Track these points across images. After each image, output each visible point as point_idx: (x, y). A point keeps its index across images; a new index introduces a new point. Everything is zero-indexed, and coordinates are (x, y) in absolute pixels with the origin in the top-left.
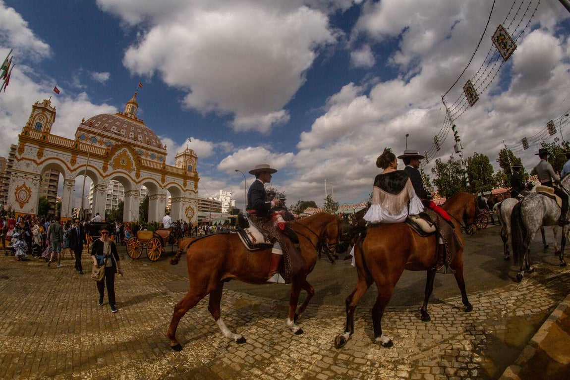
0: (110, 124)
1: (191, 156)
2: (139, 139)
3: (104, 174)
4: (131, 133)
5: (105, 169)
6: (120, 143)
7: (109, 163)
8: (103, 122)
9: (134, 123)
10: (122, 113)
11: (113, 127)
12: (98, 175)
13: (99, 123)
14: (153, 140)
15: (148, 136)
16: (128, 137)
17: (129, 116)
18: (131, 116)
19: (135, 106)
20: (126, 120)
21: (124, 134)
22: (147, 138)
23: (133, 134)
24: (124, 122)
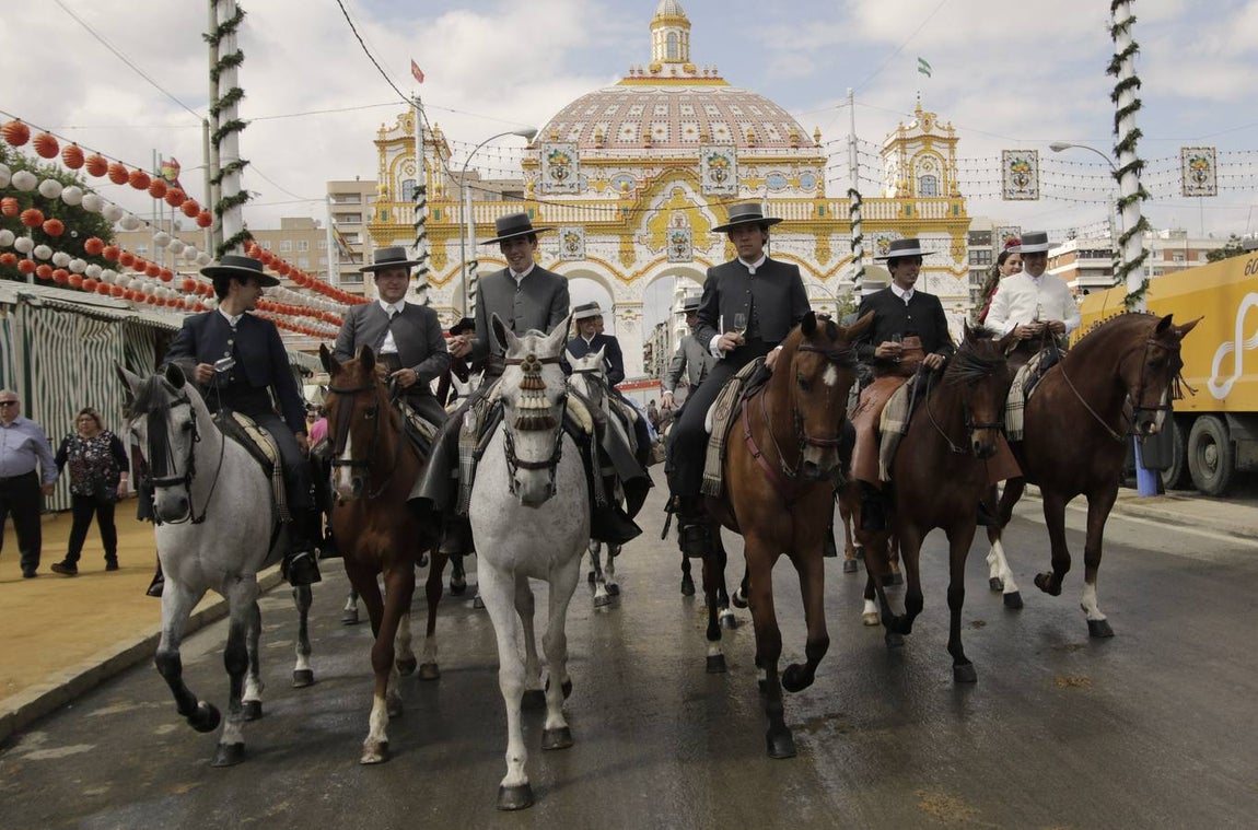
0: (610, 120)
1: (927, 139)
2: (718, 136)
3: (628, 273)
4: (686, 127)
5: (627, 256)
6: (658, 171)
7: (635, 239)
8: (590, 124)
9: (689, 88)
10: (641, 72)
11: (626, 126)
12: (610, 278)
13: (579, 127)
14: (769, 126)
15: (746, 118)
16: (683, 144)
17: (666, 72)
18: (673, 71)
19: (677, 29)
20: (658, 88)
21: (664, 136)
22: (746, 127)
23: (694, 127)
24: (653, 100)
